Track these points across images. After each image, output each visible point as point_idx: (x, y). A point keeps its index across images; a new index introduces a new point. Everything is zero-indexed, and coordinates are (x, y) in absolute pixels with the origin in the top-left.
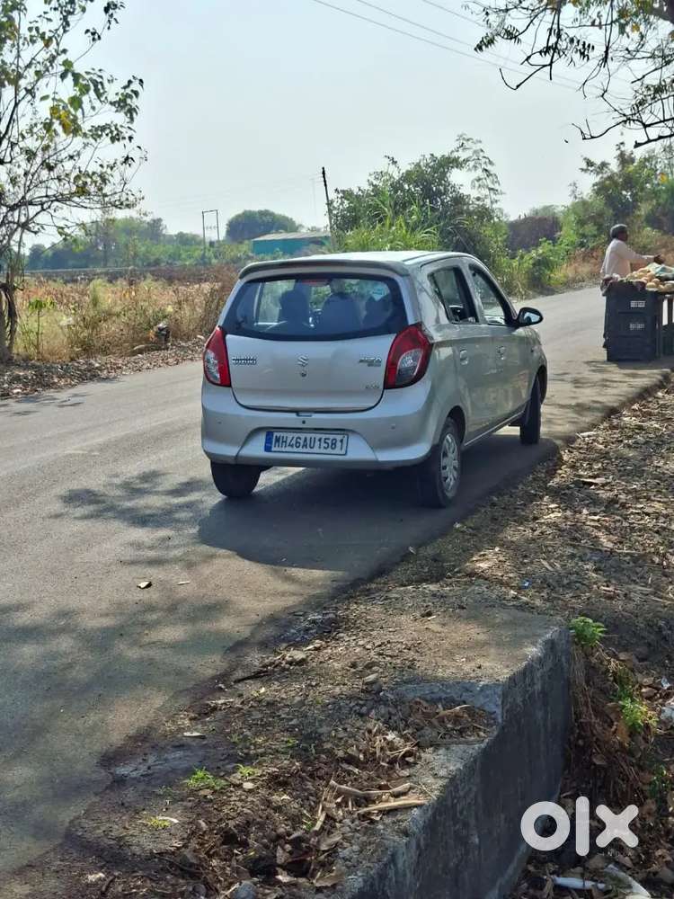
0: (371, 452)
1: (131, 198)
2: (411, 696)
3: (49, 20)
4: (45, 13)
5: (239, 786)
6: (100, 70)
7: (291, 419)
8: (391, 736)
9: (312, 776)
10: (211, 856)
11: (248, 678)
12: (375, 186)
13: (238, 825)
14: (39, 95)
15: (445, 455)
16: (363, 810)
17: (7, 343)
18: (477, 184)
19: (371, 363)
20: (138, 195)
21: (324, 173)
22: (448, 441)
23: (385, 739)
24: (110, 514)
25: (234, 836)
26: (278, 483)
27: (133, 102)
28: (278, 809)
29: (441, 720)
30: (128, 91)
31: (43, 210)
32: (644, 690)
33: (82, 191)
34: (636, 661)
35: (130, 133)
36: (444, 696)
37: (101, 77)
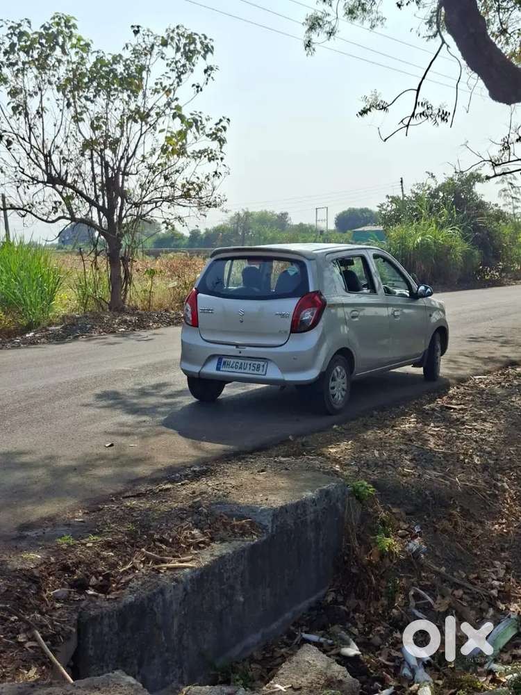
0: (280, 373)
1: (218, 200)
2: (218, 512)
3: (170, 78)
4: (166, 73)
5: (85, 544)
6: (200, 113)
7: (232, 350)
8: (195, 532)
9: (132, 546)
10: (50, 575)
11: (132, 496)
12: (417, 194)
13: (73, 563)
14: (159, 128)
15: (334, 379)
16: (156, 567)
17: (122, 298)
18: (503, 193)
19: (283, 316)
20: (222, 198)
21: (402, 182)
22: (337, 371)
23: (190, 533)
24: (120, 406)
25: (69, 567)
26: (239, 394)
27: (222, 134)
28: (104, 559)
29: (233, 527)
30: (219, 126)
31: (156, 207)
32: (400, 531)
33: (186, 195)
34: (403, 514)
35: (222, 155)
36: (239, 513)
37: (200, 117)
